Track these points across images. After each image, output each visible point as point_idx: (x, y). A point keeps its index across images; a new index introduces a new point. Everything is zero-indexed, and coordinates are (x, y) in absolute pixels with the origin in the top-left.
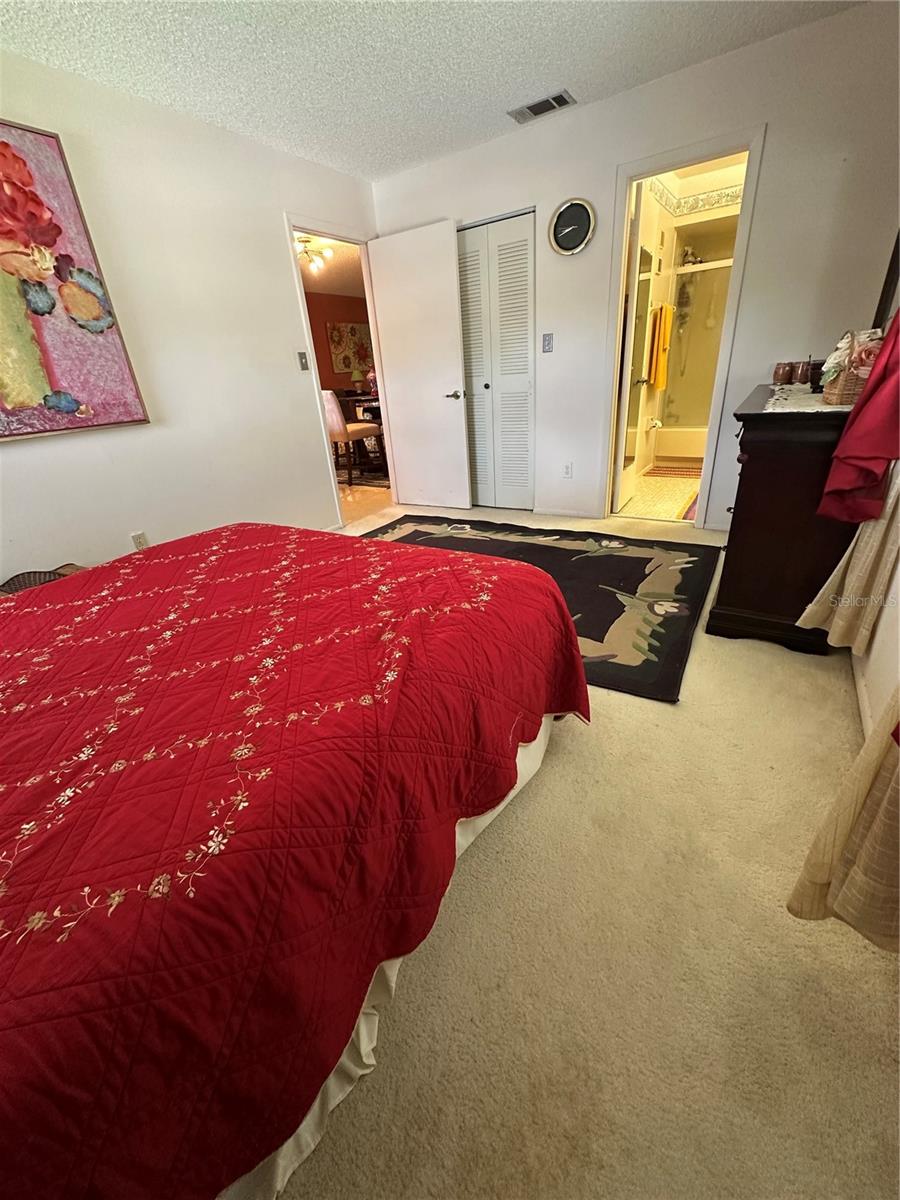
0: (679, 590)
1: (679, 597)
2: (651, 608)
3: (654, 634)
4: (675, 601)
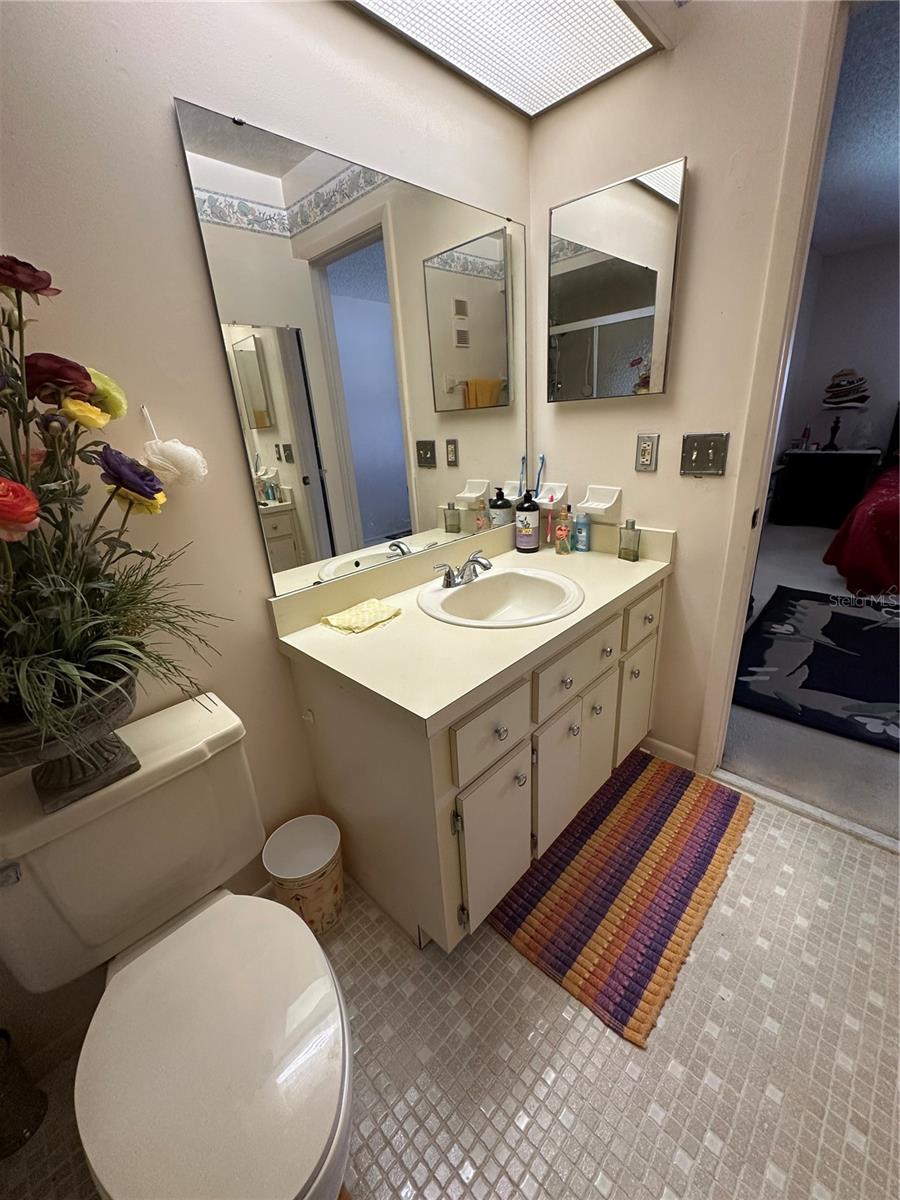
0: (769, 643)
1: (772, 636)
2: (796, 630)
3: (793, 613)
4: (775, 633)
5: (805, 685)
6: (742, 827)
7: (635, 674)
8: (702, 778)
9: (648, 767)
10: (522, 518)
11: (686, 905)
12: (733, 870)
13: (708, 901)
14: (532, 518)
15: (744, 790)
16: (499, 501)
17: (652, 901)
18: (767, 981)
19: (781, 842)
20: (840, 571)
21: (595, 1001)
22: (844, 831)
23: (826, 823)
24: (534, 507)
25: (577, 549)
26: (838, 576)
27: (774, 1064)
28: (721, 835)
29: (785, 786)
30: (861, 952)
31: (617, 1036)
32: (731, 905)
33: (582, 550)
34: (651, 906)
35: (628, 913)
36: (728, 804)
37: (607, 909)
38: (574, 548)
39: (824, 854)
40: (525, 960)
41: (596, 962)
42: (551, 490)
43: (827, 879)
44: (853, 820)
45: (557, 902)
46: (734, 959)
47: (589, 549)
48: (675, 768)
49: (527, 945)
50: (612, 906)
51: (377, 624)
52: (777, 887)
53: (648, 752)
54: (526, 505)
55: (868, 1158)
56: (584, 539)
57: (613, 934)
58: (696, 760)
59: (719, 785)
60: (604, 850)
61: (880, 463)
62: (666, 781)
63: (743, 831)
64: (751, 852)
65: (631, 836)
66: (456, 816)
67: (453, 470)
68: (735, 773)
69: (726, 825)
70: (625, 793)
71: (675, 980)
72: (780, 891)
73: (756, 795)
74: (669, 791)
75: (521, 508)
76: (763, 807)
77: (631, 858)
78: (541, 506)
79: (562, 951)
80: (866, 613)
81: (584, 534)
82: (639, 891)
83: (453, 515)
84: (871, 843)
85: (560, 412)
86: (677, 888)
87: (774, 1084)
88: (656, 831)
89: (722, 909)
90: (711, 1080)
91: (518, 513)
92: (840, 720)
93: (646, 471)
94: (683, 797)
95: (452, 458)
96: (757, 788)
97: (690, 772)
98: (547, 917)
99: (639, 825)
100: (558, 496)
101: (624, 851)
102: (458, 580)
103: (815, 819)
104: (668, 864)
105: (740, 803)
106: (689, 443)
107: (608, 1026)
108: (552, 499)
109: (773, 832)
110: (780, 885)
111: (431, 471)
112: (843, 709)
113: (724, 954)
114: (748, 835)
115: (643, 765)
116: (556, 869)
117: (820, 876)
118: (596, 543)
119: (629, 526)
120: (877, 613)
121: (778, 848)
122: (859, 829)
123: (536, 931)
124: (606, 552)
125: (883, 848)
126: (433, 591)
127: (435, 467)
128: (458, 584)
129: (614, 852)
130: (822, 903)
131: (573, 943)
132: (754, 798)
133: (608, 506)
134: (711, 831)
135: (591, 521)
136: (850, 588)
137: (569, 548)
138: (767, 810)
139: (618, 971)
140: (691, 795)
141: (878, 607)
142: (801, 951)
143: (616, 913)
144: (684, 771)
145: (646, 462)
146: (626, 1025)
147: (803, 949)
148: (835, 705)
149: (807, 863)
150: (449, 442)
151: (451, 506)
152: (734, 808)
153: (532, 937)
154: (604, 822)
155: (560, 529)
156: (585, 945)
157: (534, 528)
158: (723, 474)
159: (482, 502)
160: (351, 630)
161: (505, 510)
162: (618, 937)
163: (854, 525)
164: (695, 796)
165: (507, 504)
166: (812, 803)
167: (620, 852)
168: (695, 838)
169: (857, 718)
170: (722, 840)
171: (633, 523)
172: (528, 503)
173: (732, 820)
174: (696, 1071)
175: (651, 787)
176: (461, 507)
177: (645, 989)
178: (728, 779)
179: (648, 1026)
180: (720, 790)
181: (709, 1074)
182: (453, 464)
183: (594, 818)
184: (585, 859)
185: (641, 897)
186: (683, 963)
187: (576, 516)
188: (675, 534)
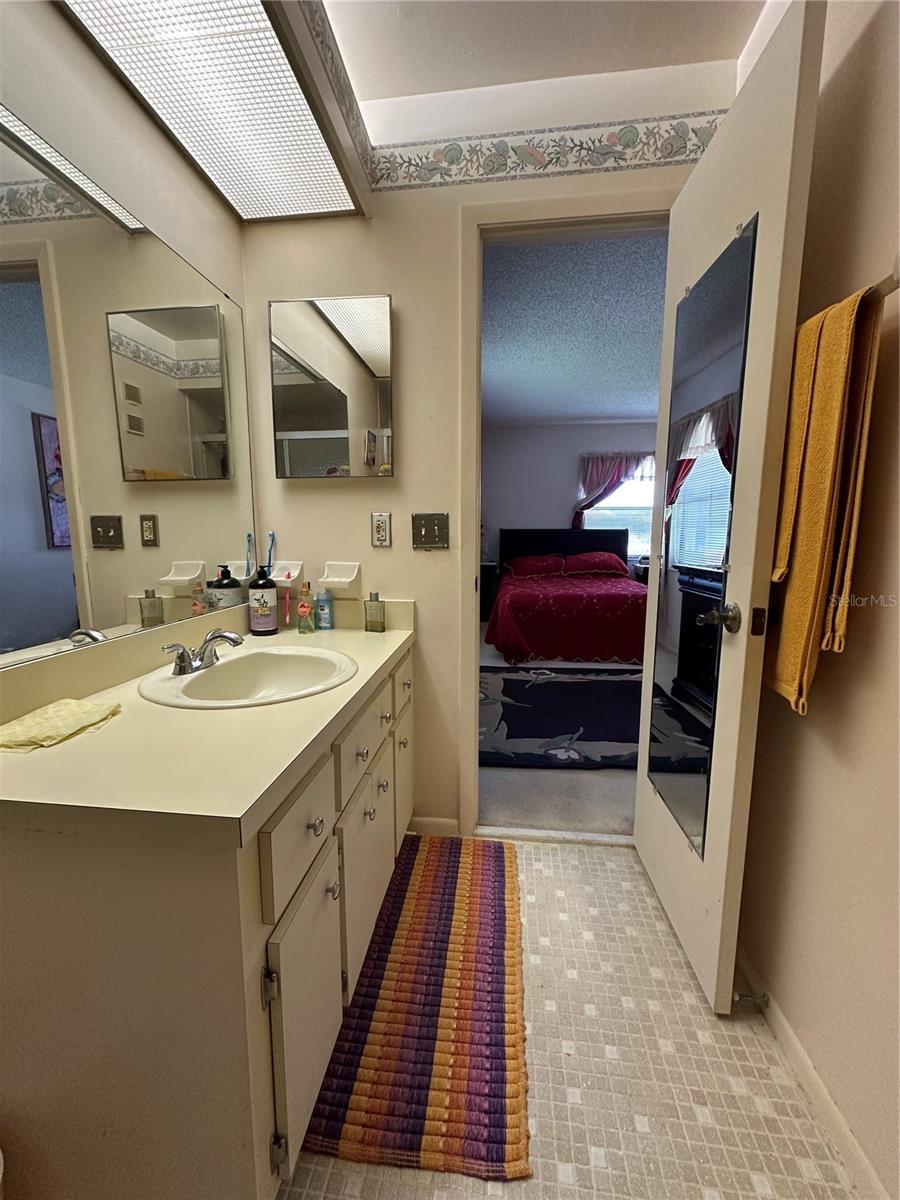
2: (486, 696)
5: (509, 737)
6: (515, 872)
7: (404, 744)
8: (468, 840)
9: (420, 848)
10: (258, 596)
11: (504, 974)
12: (524, 916)
13: (518, 959)
14: (269, 596)
15: (505, 838)
16: (226, 580)
17: (474, 989)
18: (590, 1010)
19: (547, 872)
20: (498, 649)
21: (463, 1156)
22: (580, 843)
23: (567, 842)
24: (270, 584)
25: (320, 628)
26: (497, 652)
27: (629, 1091)
28: (503, 887)
29: (528, 822)
30: (632, 938)
31: (499, 1185)
32: (535, 952)
33: (326, 628)
34: (475, 995)
35: (457, 1018)
36: (496, 854)
37: (435, 1026)
38: (318, 627)
39: (575, 868)
40: (364, 1166)
41: (447, 1102)
42: (284, 568)
43: (588, 889)
44: (581, 830)
45: (380, 1054)
46: (559, 1007)
47: (332, 627)
48: (443, 841)
49: (362, 1141)
50: (440, 1020)
51: (83, 729)
52: (560, 914)
53: (414, 833)
54: (261, 582)
55: (718, 1127)
56: (327, 616)
57: (452, 1054)
58: (459, 825)
59: (484, 842)
60: (410, 958)
61: (498, 571)
62: (441, 855)
63: (517, 875)
64: (531, 892)
65: (430, 928)
66: (269, 974)
67: (151, 552)
68: (491, 825)
69: (503, 876)
70: (408, 884)
71: (525, 1065)
72: (563, 917)
73: (513, 838)
74: (446, 864)
75: (254, 585)
76: (521, 847)
77: (437, 952)
78: (278, 584)
79: (405, 1117)
80: (521, 676)
81: (327, 610)
82: (458, 985)
83: (153, 606)
84: (599, 844)
85: (290, 489)
86: (490, 961)
87: (638, 1113)
88: (450, 910)
89: (532, 960)
90: (597, 1155)
91: (252, 592)
92: (540, 756)
93: (382, 546)
94: (460, 865)
95: (149, 536)
96: (512, 831)
97: (457, 838)
98: (374, 1083)
99: (434, 912)
100: (295, 574)
101: (429, 948)
102: (197, 663)
103: (559, 842)
104: (474, 940)
105: (505, 850)
106: (417, 520)
107: (487, 1179)
108: (289, 576)
109: (538, 866)
110: (561, 911)
111: (116, 553)
112: (539, 747)
113: (551, 1006)
114: (522, 877)
115: (414, 848)
116: (365, 1011)
117: (582, 889)
118: (339, 618)
119: (373, 598)
120: (527, 674)
121: (547, 878)
122: (589, 836)
123: (367, 1112)
124: (352, 627)
125: (606, 845)
126: (163, 679)
127: (122, 548)
128: (198, 669)
129: (420, 955)
130: (594, 911)
131: (416, 1096)
132: (513, 842)
133: (349, 580)
134: (495, 887)
135: (332, 597)
136: (506, 660)
137: (313, 626)
138: (525, 849)
139: (473, 1096)
140: (466, 859)
141: (527, 670)
142: (598, 964)
143: (446, 1027)
144: (452, 840)
145: (381, 537)
146: (503, 1161)
147: (600, 961)
148: (532, 746)
149: (570, 881)
150: (143, 518)
151: (150, 594)
152: (503, 857)
153: (364, 1126)
154: (399, 925)
155: (302, 606)
156: (428, 1088)
157: (270, 608)
158: (448, 547)
159: (199, 584)
160: (35, 744)
161: (234, 590)
162: (458, 1054)
163: (500, 613)
164: (469, 860)
165: (234, 584)
166: (551, 829)
167: (425, 952)
168: (485, 900)
169: (550, 752)
170: (506, 891)
171: (377, 595)
172: (262, 580)
173: (506, 869)
174: (582, 1158)
175: (430, 868)
176: (165, 595)
177: (505, 1097)
178: (489, 833)
179: (524, 1141)
180: (486, 845)
181: (593, 1150)
182: (151, 543)
183: (386, 927)
184: (392, 980)
185: (463, 992)
186: (525, 1040)
187: (318, 592)
188: (414, 603)
